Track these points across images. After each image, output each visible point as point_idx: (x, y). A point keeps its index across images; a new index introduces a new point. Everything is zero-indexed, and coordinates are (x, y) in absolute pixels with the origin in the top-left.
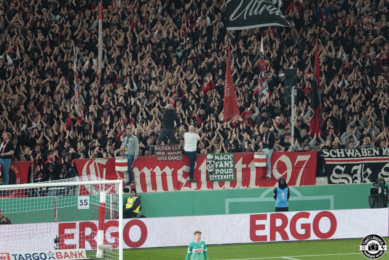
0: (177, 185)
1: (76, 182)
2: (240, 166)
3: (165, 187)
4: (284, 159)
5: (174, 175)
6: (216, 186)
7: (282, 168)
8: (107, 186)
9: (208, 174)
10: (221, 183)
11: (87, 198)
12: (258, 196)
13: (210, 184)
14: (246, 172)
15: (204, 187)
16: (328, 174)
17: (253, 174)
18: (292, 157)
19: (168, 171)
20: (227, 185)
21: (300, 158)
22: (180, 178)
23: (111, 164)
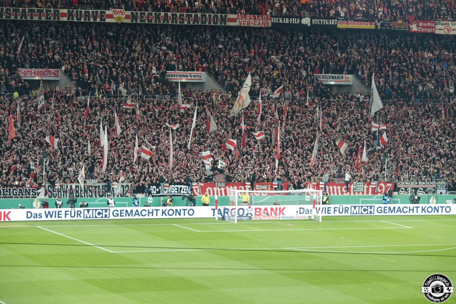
0: (342, 193)
1: (305, 190)
2: (366, 187)
3: (338, 194)
4: (382, 185)
5: (341, 189)
6: (356, 193)
7: (381, 188)
8: (317, 192)
9: (354, 189)
10: (358, 193)
11: (309, 196)
12: (372, 198)
13: (354, 193)
14: (368, 189)
15: (352, 194)
16: (398, 191)
17: (370, 190)
18: (385, 183)
19: (339, 187)
20: (361, 193)
21: (388, 185)
22: (344, 190)
23: (318, 184)
